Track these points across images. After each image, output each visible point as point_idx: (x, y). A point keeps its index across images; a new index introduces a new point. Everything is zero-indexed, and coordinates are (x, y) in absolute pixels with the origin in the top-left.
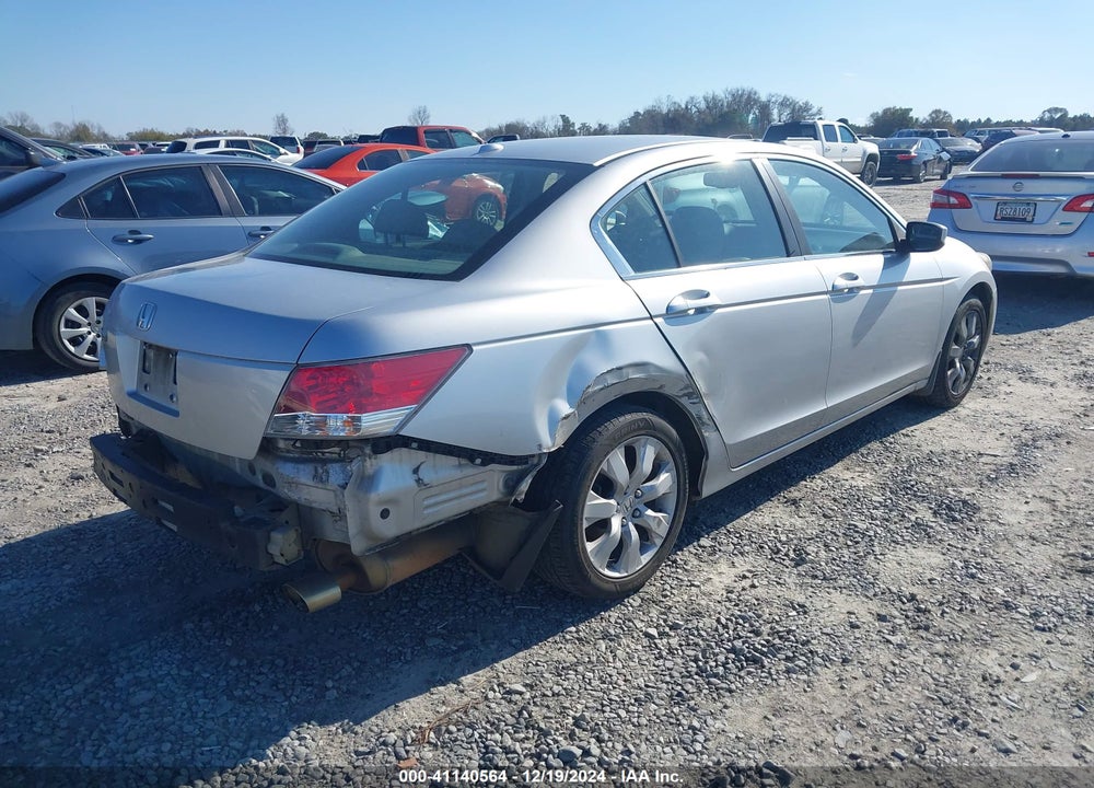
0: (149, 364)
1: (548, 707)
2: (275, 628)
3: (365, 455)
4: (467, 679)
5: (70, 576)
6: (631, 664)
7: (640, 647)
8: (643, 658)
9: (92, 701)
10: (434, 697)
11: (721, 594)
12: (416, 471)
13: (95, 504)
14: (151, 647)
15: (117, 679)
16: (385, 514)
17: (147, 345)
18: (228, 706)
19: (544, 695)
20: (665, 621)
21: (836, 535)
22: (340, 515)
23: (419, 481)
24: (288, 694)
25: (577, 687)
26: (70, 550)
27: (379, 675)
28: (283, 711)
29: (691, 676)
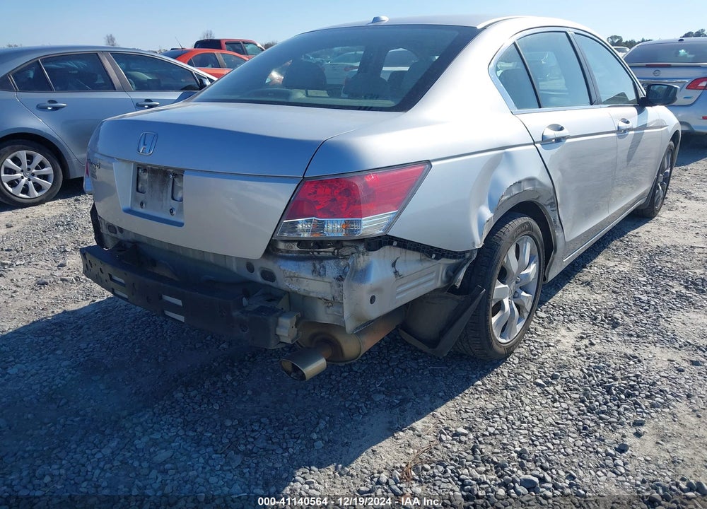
0: (144, 185)
1: (491, 444)
2: (249, 392)
3: (359, 252)
4: (418, 425)
5: (65, 360)
6: (537, 407)
7: (536, 394)
8: (543, 402)
9: (121, 462)
10: (400, 441)
11: (572, 352)
12: (394, 265)
13: (64, 302)
14: (155, 413)
15: (137, 442)
16: (372, 300)
17: (140, 168)
18: (238, 460)
19: (484, 435)
20: (545, 373)
21: (629, 305)
22: (335, 302)
23: (396, 272)
24: (284, 447)
25: (506, 428)
26: (57, 339)
27: (348, 426)
28: (285, 461)
29: (584, 414)
